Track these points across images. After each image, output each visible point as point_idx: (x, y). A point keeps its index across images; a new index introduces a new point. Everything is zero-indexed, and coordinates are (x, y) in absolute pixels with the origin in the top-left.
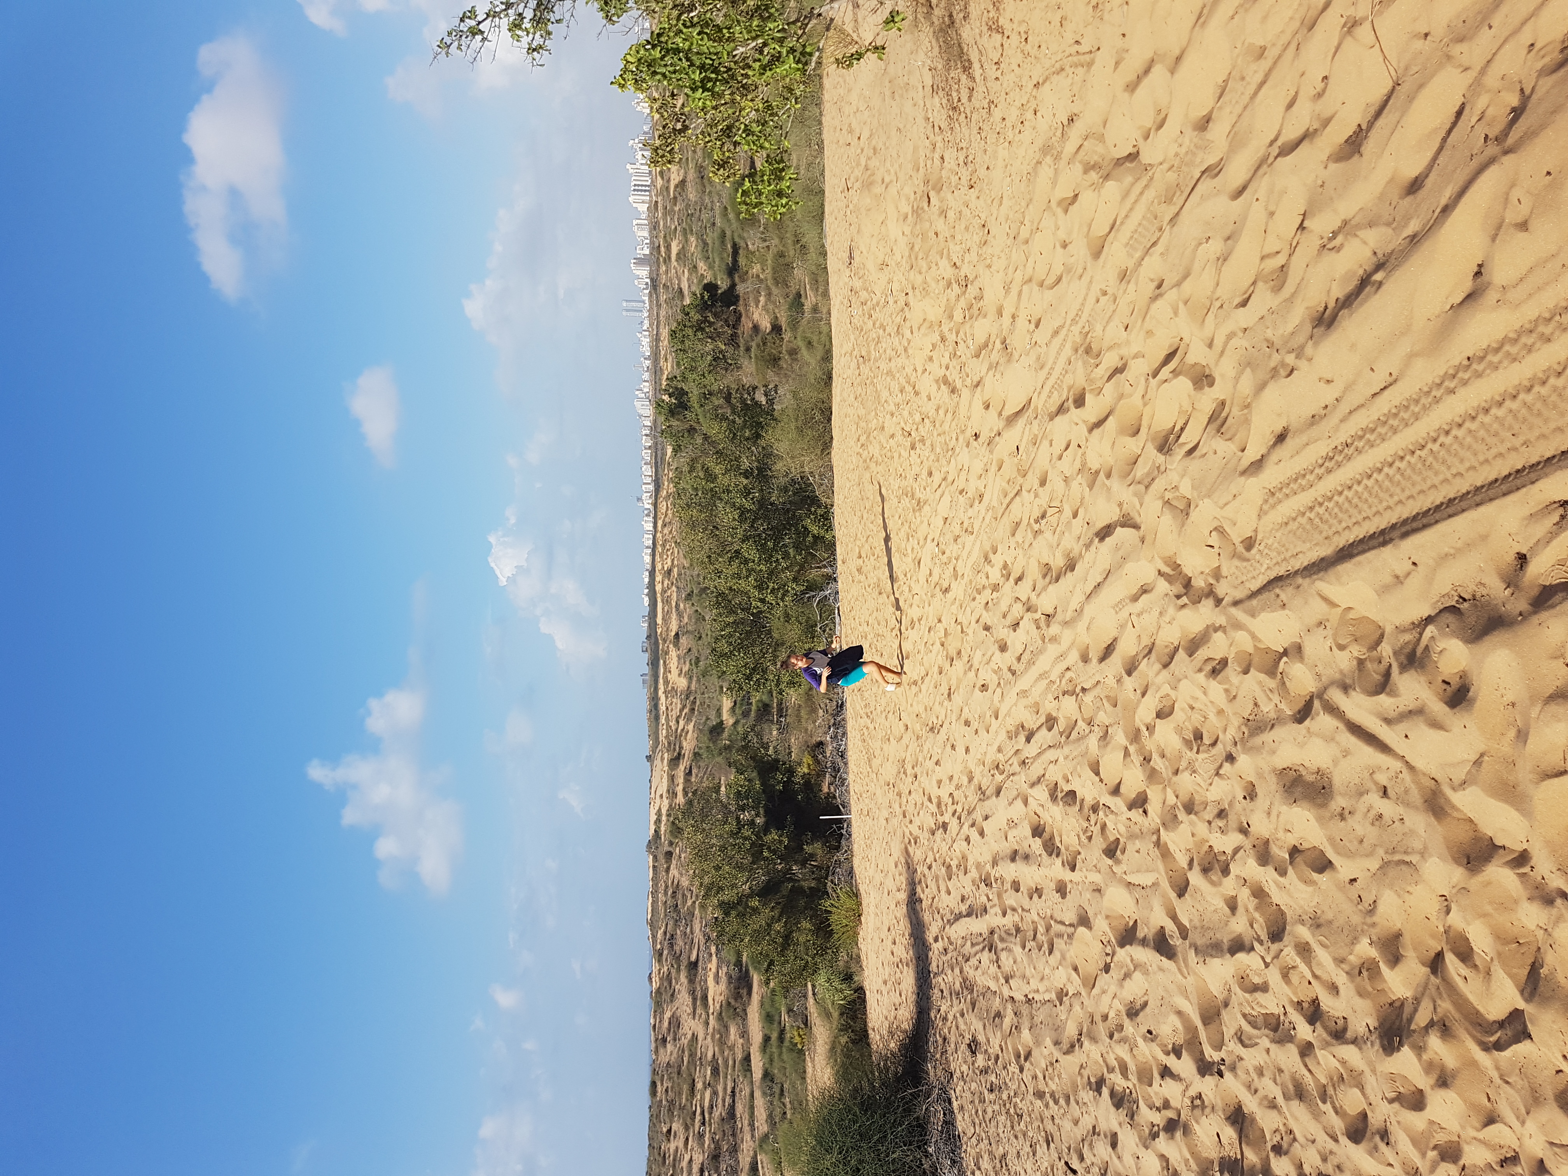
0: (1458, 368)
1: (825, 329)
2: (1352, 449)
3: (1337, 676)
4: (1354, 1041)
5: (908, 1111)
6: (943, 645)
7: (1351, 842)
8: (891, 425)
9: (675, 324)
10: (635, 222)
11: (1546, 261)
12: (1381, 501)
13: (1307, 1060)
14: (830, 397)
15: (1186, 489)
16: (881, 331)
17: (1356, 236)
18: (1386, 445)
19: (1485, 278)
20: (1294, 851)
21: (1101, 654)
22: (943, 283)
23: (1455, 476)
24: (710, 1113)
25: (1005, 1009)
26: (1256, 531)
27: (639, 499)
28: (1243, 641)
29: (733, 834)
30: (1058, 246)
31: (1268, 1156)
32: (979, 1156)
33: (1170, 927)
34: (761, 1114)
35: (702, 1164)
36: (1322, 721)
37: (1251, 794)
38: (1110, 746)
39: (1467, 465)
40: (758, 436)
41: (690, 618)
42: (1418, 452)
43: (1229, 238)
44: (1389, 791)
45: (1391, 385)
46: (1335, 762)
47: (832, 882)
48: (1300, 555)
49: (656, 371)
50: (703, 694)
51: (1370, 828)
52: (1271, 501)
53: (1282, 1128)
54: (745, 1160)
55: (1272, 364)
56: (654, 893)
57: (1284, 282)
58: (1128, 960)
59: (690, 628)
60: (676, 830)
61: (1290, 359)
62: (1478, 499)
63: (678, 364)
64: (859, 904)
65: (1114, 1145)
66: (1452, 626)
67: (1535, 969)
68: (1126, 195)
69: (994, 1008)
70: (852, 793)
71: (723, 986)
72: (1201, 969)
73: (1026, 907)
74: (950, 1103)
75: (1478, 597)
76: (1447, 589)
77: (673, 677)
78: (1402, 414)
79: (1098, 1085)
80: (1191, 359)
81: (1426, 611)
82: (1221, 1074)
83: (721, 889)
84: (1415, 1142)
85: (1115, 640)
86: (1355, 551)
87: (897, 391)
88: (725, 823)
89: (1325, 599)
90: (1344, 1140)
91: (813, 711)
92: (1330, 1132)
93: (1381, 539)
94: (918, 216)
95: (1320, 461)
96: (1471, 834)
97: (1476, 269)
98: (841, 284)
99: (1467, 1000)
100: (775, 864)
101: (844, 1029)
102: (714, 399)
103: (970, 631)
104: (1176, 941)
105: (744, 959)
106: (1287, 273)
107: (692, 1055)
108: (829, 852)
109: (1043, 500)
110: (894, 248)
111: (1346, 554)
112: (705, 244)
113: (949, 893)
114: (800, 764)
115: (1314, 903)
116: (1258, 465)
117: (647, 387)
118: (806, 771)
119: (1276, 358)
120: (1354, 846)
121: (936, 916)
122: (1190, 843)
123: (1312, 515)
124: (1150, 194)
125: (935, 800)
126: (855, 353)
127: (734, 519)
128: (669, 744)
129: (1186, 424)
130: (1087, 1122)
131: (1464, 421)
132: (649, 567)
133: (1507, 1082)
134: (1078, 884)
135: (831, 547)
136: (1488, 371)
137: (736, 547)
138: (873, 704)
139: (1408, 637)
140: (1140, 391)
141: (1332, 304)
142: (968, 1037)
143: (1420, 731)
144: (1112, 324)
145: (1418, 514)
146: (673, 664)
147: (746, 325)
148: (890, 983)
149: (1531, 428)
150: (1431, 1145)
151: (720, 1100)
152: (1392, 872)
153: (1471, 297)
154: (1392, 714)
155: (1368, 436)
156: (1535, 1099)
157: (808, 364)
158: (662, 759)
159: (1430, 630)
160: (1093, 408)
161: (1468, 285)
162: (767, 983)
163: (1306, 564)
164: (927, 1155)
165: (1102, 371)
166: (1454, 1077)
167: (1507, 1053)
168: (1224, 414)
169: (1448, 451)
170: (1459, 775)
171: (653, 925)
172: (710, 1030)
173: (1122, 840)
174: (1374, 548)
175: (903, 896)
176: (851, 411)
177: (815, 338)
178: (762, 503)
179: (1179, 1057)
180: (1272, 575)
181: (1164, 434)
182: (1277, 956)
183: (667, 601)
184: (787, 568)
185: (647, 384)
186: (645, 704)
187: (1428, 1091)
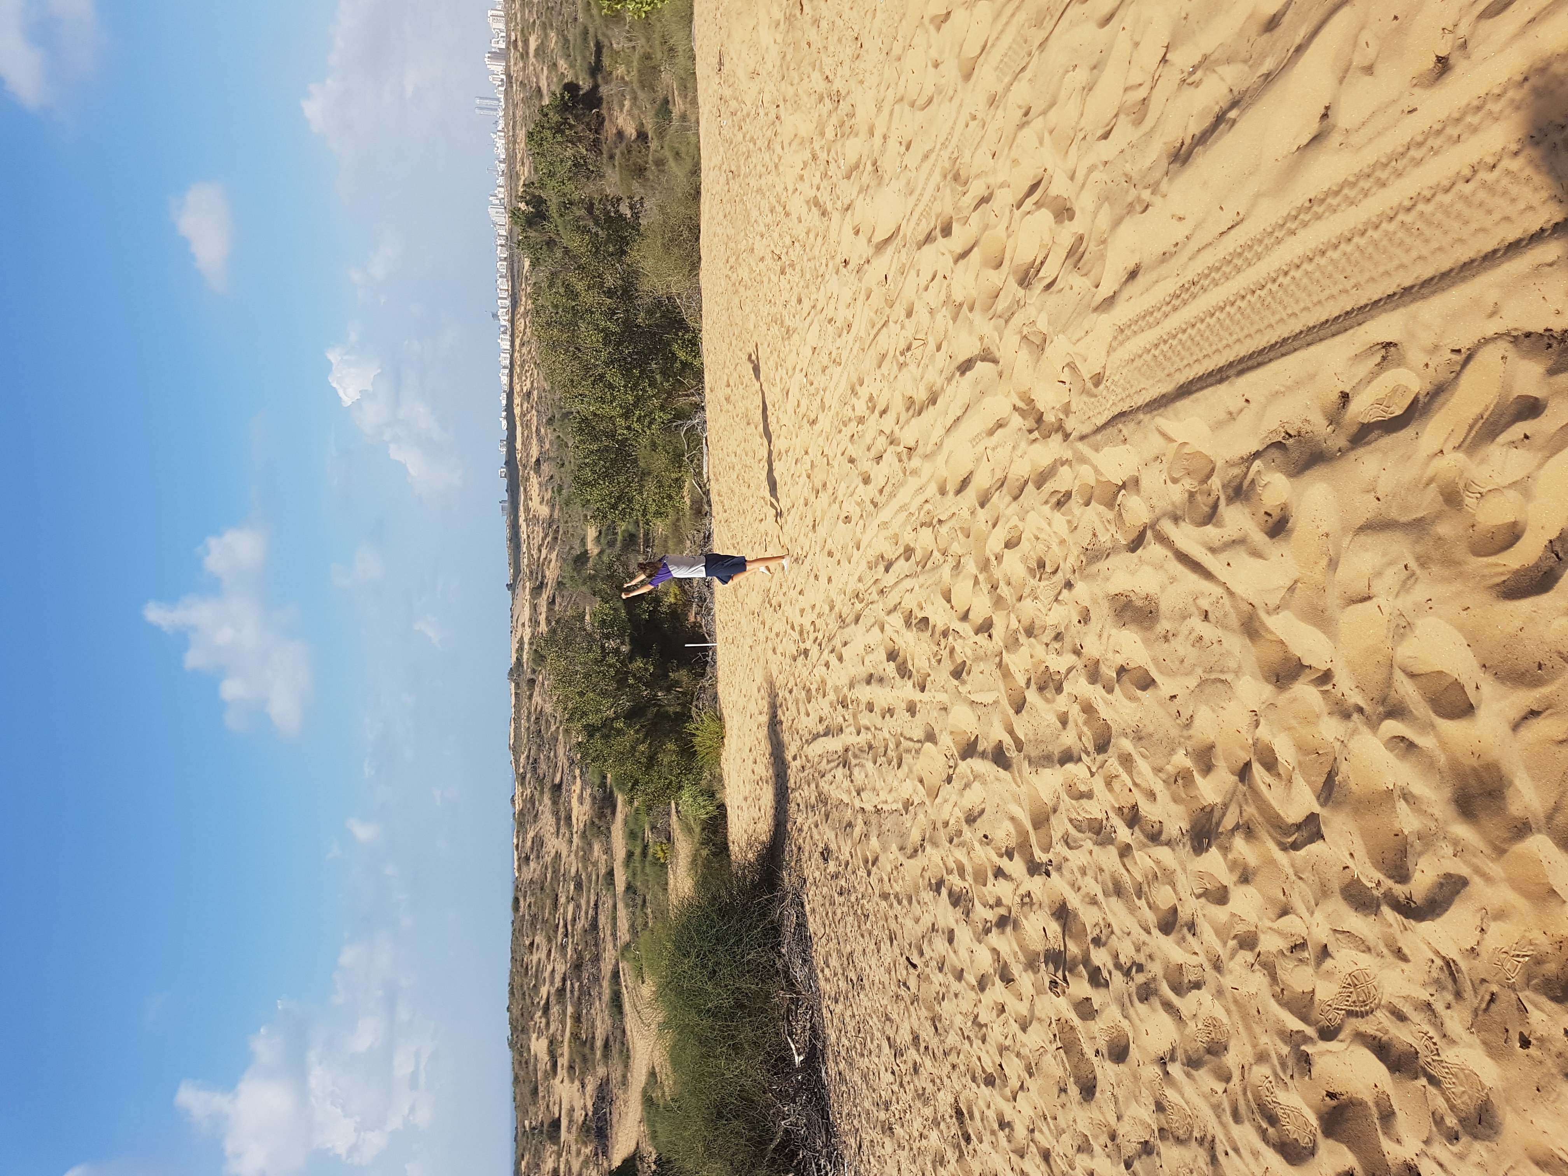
0: (1300, 210)
1: (693, 139)
2: (1198, 287)
3: (1170, 508)
4: (1168, 843)
5: (763, 915)
6: (809, 477)
7: (1172, 662)
8: (761, 248)
9: (533, 126)
10: (490, 13)
11: (1387, 106)
12: (1221, 340)
13: (1125, 860)
14: (698, 215)
15: (1042, 324)
16: (751, 145)
17: (1214, 71)
18: (1229, 284)
19: (1331, 120)
20: (1122, 671)
21: (957, 487)
22: (815, 97)
23: (1290, 316)
24: (573, 926)
25: (856, 819)
26: (1104, 367)
27: (495, 316)
28: (1087, 474)
29: (596, 662)
30: (930, 64)
31: (1088, 948)
32: (828, 954)
33: (1007, 740)
34: (623, 924)
35: (565, 974)
36: (1153, 550)
37: (1085, 618)
38: (962, 575)
39: (1302, 305)
40: (623, 253)
41: (551, 444)
42: (1258, 292)
43: (1095, 67)
44: (1210, 614)
45: (1237, 224)
46: (1163, 588)
47: (696, 706)
48: (1143, 392)
49: (512, 175)
50: (566, 522)
51: (1191, 649)
52: (1120, 338)
53: (1102, 923)
54: (607, 968)
55: (1130, 199)
56: (517, 720)
57: (1145, 116)
58: (969, 771)
59: (552, 454)
60: (539, 658)
61: (1146, 195)
62: (1309, 339)
63: (536, 169)
64: (723, 727)
65: (951, 941)
66: (1277, 461)
67: (1331, 776)
68: (997, 16)
69: (846, 819)
70: (718, 622)
71: (587, 806)
72: (1033, 778)
73: (879, 726)
74: (803, 906)
75: (1303, 434)
76: (1275, 425)
77: (535, 504)
78: (1246, 253)
79: (938, 886)
80: (1054, 191)
81: (1255, 447)
82: (1048, 874)
83: (584, 714)
84: (1218, 933)
85: (971, 473)
86: (1194, 388)
87: (767, 211)
88: (590, 651)
89: (1163, 435)
90: (1155, 932)
91: (681, 541)
92: (1143, 924)
93: (1218, 377)
94: (790, 24)
95: (1168, 299)
96: (1281, 654)
97: (1323, 111)
98: (710, 91)
99: (1269, 806)
100: (641, 691)
101: (705, 843)
102: (574, 208)
103: (835, 464)
104: (1012, 753)
105: (608, 781)
106: (1148, 106)
107: (555, 872)
108: (694, 679)
109: (909, 333)
110: (766, 57)
111: (1185, 391)
112: (566, 41)
113: (808, 715)
114: (666, 594)
115: (1137, 718)
116: (1110, 302)
117: (501, 193)
118: (673, 600)
119: (1133, 192)
120: (1175, 666)
121: (796, 737)
122: (1028, 664)
123: (1157, 353)
124: (1021, 16)
125: (797, 628)
126: (724, 167)
127: (598, 341)
128: (531, 572)
129: (1046, 258)
130: (927, 920)
131: (1302, 263)
132: (506, 388)
133: (1301, 878)
134: (925, 703)
135: (699, 375)
136: (1327, 214)
137: (600, 371)
138: (739, 535)
139: (1236, 471)
140: (1005, 222)
141: (1188, 141)
142: (821, 845)
143: (1242, 561)
144: (980, 151)
145: (1254, 352)
146: (534, 491)
147: (610, 130)
148: (750, 800)
149: (1361, 272)
150: (1232, 935)
151: (583, 913)
152: (1208, 689)
153: (1316, 139)
154: (1217, 544)
155: (1213, 274)
156: (1323, 893)
157: (677, 176)
158: (524, 588)
159: (1257, 464)
160: (960, 238)
161: (1314, 127)
162: (631, 802)
163: (1147, 400)
164: (780, 955)
165: (969, 200)
166: (1254, 874)
167: (1302, 852)
168: (1081, 249)
169: (1286, 291)
170: (1274, 600)
171: (515, 750)
172: (574, 848)
173: (968, 663)
174: (1211, 385)
175: (764, 719)
176: (719, 230)
177: (683, 150)
178: (628, 324)
179: (1011, 859)
180: (1116, 410)
181: (1025, 267)
182: (1101, 767)
183: (527, 425)
184: (654, 396)
185: (502, 190)
186: (505, 532)
187: (1231, 886)
